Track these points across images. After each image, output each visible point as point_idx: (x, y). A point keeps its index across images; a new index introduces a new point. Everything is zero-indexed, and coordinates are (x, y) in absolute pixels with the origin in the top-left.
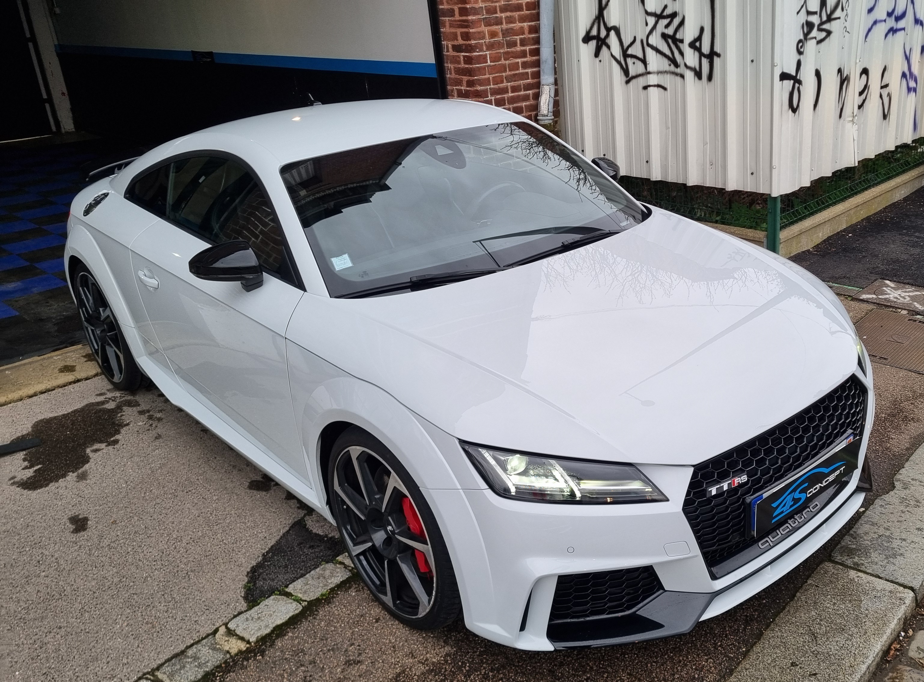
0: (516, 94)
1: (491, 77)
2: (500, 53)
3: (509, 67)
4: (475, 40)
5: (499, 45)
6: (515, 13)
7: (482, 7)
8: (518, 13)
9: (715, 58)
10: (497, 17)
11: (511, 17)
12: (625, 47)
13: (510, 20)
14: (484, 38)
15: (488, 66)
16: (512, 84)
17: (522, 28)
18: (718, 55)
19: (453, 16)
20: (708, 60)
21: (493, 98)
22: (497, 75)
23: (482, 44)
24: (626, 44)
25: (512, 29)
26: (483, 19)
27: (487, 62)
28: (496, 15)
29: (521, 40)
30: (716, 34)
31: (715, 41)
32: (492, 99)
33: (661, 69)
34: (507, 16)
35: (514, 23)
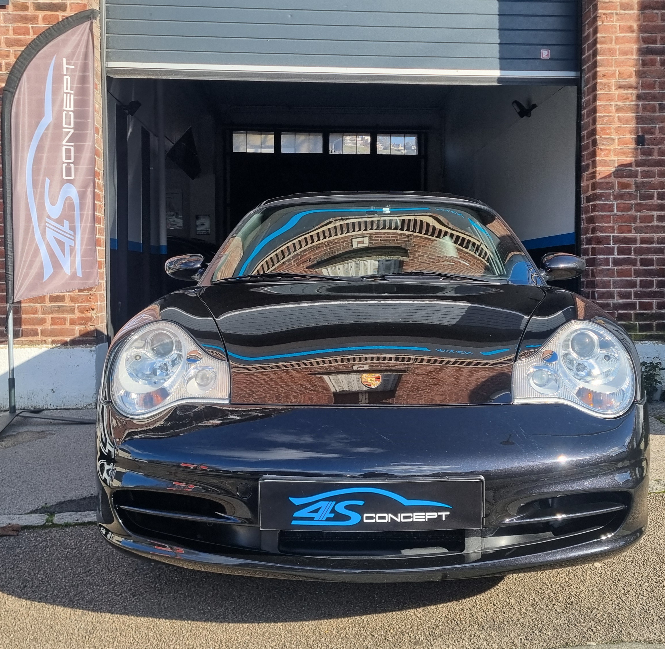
0: (647, 245)
1: (616, 226)
2: (631, 204)
3: (640, 219)
4: (601, 190)
5: (631, 196)
6: (653, 169)
7: (614, 160)
8: (658, 168)
10: (631, 171)
11: (648, 171)
13: (645, 174)
14: (612, 188)
15: (614, 215)
16: (643, 235)
17: (661, 182)
19: (589, 169)
21: (616, 246)
22: (623, 224)
23: (609, 194)
25: (649, 183)
26: (614, 171)
27: (613, 211)
28: (630, 168)
29: (659, 194)
32: (614, 247)
34: (644, 171)
35: (652, 177)
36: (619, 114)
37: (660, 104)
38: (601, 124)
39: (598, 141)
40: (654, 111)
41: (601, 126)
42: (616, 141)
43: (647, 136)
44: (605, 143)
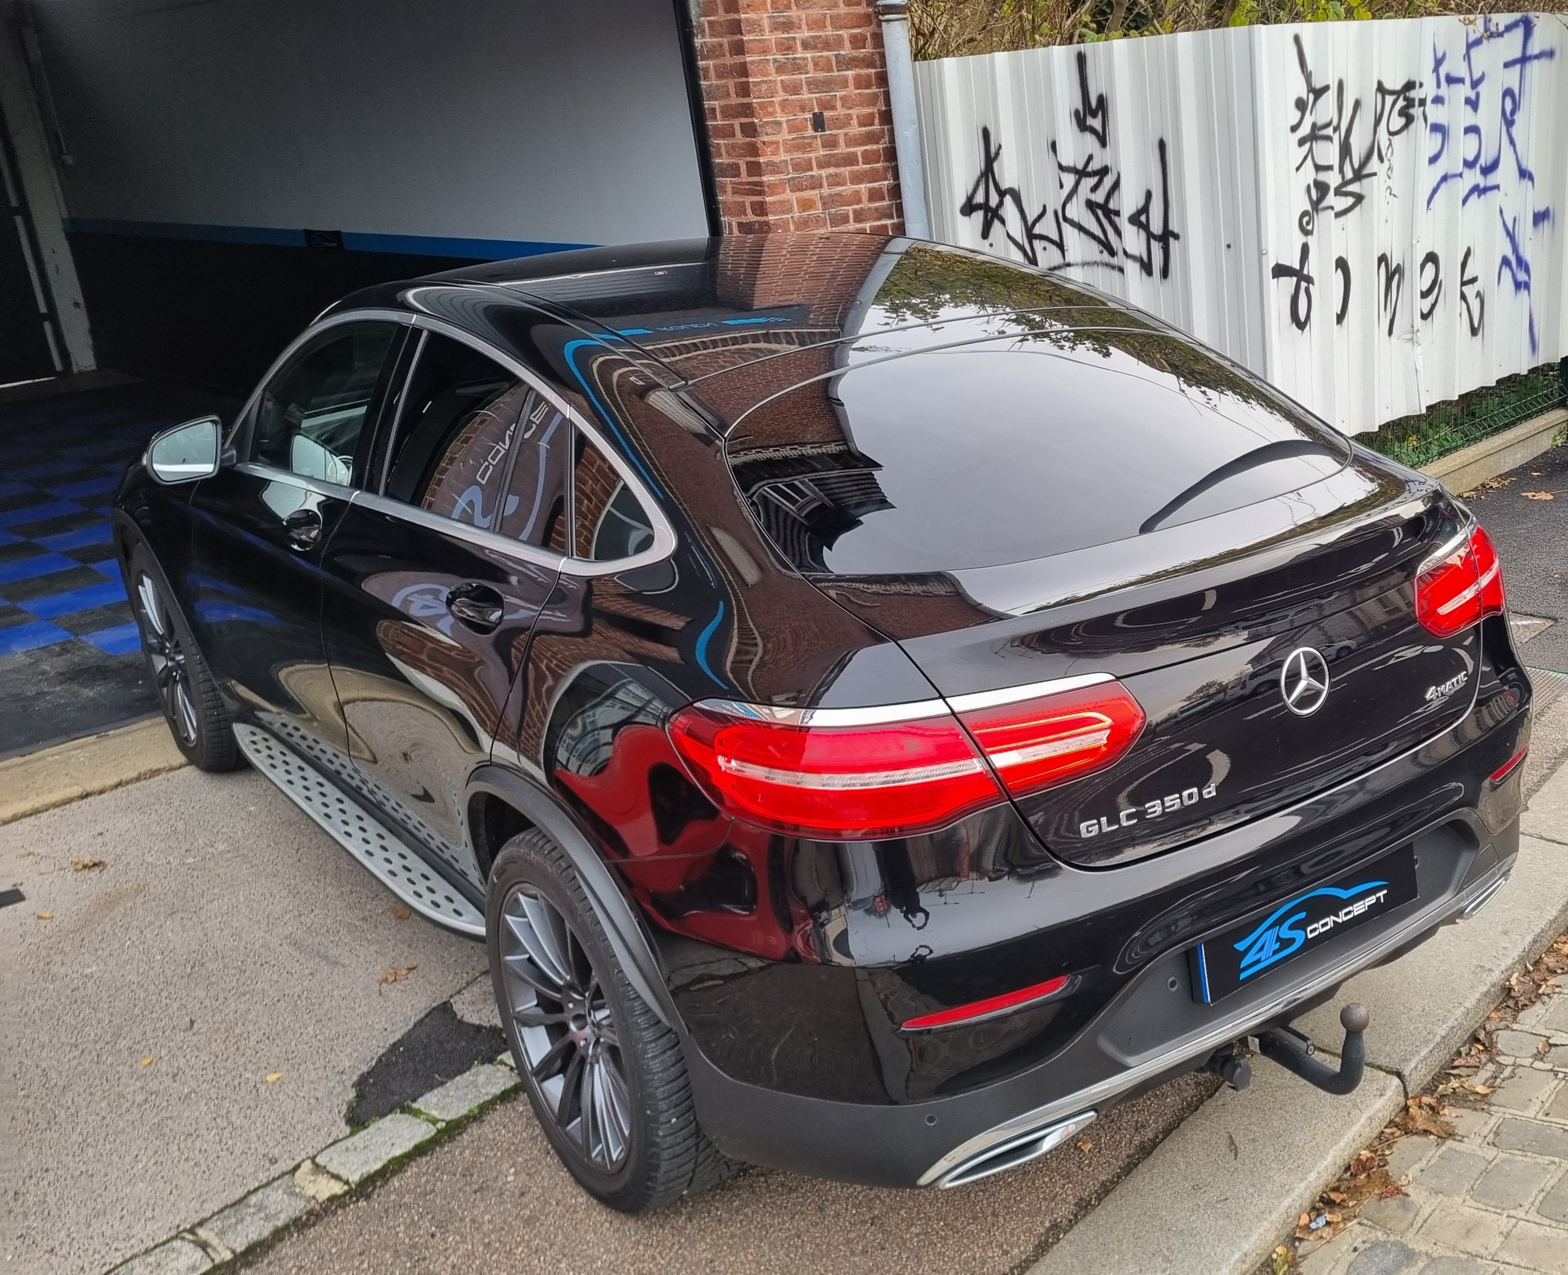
4: (775, 215)
5: (818, 222)
6: (843, 169)
7: (786, 161)
8: (849, 168)
9: (1171, 240)
10: (812, 177)
11: (836, 175)
12: (1030, 223)
13: (835, 181)
14: (790, 210)
17: (857, 192)
18: (1176, 237)
19: (738, 175)
20: (1161, 244)
23: (786, 222)
24: (1031, 217)
25: (839, 195)
26: (789, 180)
28: (810, 173)
29: (855, 212)
30: (1170, 202)
31: (1170, 214)
33: (1088, 259)
34: (831, 175)
35: (843, 185)
36: (782, 78)
37: (836, 56)
38: (758, 98)
39: (758, 129)
40: (830, 70)
41: (759, 100)
42: (784, 125)
43: (827, 114)
44: (769, 130)
